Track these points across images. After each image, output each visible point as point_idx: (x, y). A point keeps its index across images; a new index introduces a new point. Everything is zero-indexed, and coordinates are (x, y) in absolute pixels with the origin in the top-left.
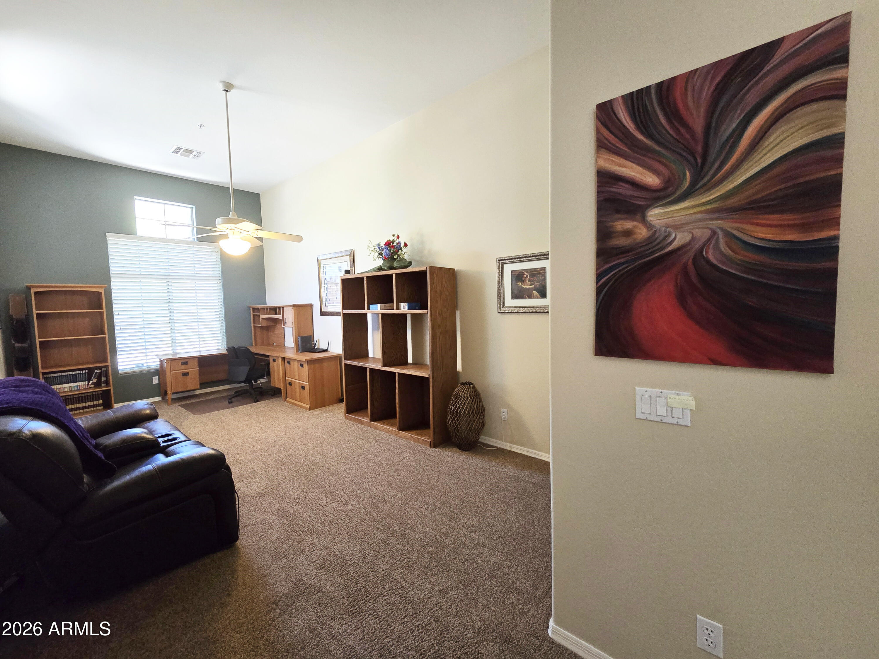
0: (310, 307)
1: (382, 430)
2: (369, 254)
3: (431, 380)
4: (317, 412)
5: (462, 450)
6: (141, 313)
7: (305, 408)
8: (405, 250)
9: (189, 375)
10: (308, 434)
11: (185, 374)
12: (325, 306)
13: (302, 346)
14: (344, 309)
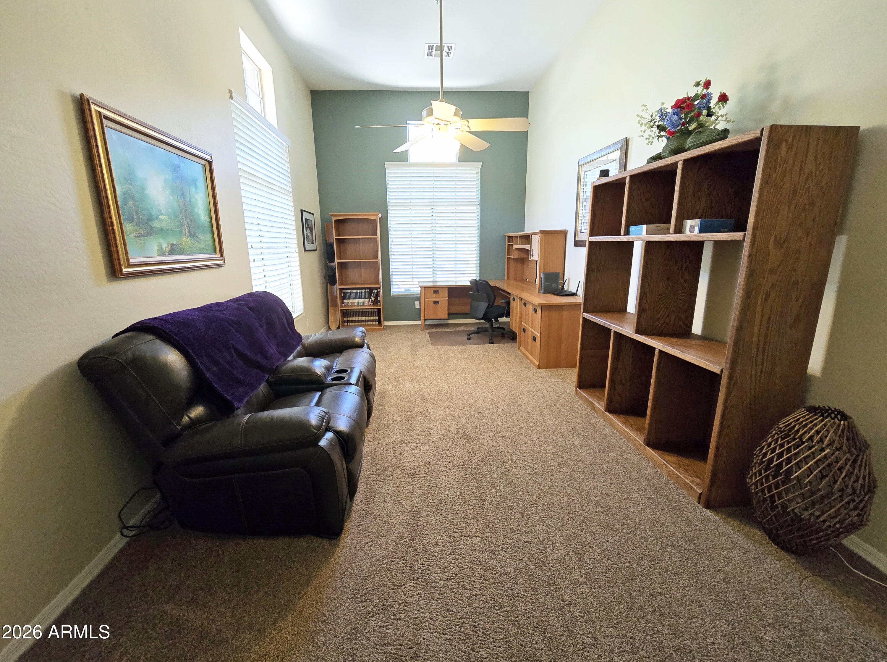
0: (563, 235)
1: (621, 432)
2: (641, 134)
3: (724, 381)
4: (546, 374)
5: (777, 544)
6: (410, 240)
7: (534, 364)
8: (719, 110)
9: (439, 304)
10: (517, 402)
11: (436, 303)
12: (581, 232)
13: (545, 285)
14: (592, 234)
